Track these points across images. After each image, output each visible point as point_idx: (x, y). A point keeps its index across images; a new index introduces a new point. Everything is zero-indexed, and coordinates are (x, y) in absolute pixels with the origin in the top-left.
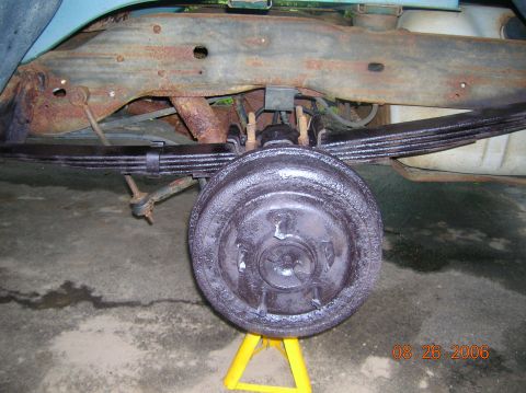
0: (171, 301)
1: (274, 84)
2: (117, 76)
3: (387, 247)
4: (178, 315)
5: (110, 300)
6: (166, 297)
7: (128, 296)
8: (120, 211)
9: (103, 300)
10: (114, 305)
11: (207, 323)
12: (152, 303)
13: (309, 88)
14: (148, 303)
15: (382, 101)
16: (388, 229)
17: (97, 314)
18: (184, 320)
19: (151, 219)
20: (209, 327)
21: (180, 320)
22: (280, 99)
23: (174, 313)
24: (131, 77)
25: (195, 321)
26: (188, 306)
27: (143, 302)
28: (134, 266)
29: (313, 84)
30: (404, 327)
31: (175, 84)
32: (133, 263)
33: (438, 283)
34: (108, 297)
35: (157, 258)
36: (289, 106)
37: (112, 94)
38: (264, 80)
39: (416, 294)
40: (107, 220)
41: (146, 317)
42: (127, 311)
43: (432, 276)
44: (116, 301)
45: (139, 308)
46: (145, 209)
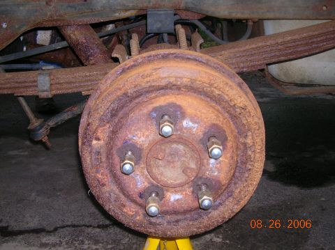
0: (74, 226)
1: (154, 8)
2: (8, 8)
3: (271, 169)
4: (81, 238)
5: (16, 229)
6: (69, 223)
7: (33, 224)
8: (26, 153)
9: (10, 229)
10: (21, 233)
11: (108, 243)
12: (56, 229)
13: (187, 9)
14: (52, 229)
15: (256, 16)
16: (271, 154)
17: (4, 242)
18: (87, 242)
19: (49, 144)
20: (109, 246)
21: (83, 242)
22: (161, 22)
23: (77, 236)
24: (21, 8)
25: (96, 242)
26: (90, 229)
27: (48, 228)
28: (39, 198)
29: (190, 5)
30: (293, 236)
31: (62, 12)
32: (38, 195)
33: (321, 197)
34: (14, 226)
35: (61, 190)
36: (170, 27)
37: (4, 26)
38: (145, 5)
39: (302, 207)
40: (14, 161)
41: (50, 242)
42: (32, 237)
43: (315, 191)
44: (22, 229)
45: (43, 234)
46: (42, 135)
